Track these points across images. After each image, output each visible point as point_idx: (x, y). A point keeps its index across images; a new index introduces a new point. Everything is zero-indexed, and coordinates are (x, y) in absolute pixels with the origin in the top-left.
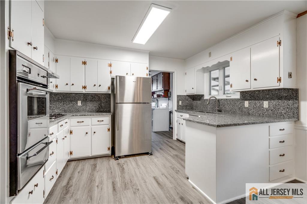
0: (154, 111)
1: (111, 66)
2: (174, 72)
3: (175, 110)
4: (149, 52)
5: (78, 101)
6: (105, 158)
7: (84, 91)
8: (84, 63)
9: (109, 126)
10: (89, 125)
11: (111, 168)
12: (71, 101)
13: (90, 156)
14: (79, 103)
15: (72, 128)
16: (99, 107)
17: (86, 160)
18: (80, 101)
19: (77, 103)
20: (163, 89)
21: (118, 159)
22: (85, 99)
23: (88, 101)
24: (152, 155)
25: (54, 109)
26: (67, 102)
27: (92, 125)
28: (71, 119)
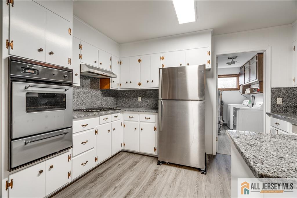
0: (237, 111)
1: (163, 58)
2: (265, 51)
3: (267, 113)
4: (211, 30)
5: (139, 97)
6: (151, 157)
7: (139, 88)
8: (140, 61)
9: (156, 125)
10: (138, 121)
11: (145, 172)
12: (134, 97)
13: (139, 152)
14: (140, 99)
15: (125, 122)
16: (156, 104)
17: (136, 155)
18: (140, 97)
19: (138, 99)
20: (257, 80)
21: (160, 164)
22: (144, 95)
23: (147, 97)
24: (205, 174)
25: (123, 104)
26: (130, 98)
27: (140, 122)
28: (125, 114)
